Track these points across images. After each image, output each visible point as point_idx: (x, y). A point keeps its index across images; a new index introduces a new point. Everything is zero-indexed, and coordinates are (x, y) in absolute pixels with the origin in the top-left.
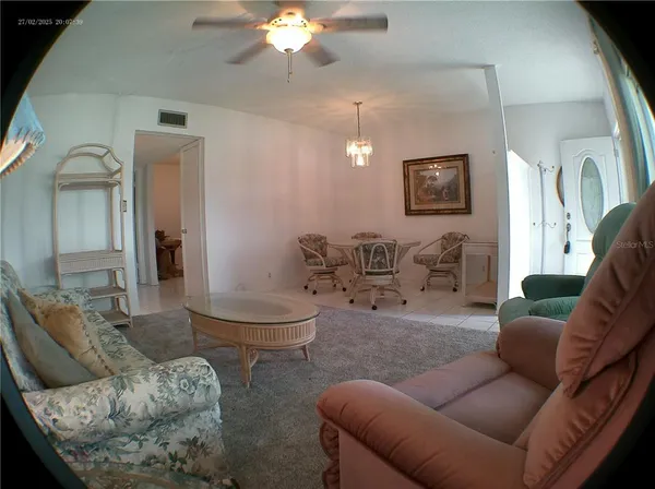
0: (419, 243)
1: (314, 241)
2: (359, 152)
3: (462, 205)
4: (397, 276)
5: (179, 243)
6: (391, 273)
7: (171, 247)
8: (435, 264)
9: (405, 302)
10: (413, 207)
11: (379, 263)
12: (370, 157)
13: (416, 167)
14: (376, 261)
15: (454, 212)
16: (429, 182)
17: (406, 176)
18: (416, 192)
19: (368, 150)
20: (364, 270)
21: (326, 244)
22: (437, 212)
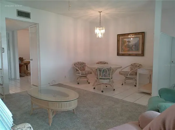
0: (121, 67)
1: (81, 64)
2: (99, 32)
3: (140, 52)
4: (111, 80)
5: (29, 62)
6: (109, 79)
7: (26, 64)
8: (127, 75)
9: (114, 90)
10: (120, 53)
11: (105, 75)
12: (104, 34)
13: (122, 37)
14: (103, 74)
15: (136, 55)
16: (127, 43)
17: (118, 41)
18: (122, 47)
19: (103, 31)
20: (99, 77)
21: (85, 66)
22: (129, 55)
